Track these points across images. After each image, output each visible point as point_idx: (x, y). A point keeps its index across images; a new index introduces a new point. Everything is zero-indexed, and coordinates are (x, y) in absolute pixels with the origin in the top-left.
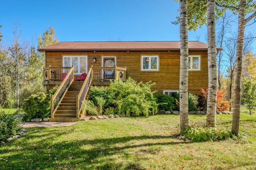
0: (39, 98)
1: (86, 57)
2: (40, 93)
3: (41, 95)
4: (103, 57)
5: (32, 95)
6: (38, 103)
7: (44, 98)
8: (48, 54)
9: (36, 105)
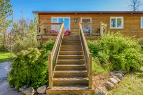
0: (30, 56)
1: (69, 18)
2: (32, 49)
3: (33, 51)
4: (82, 18)
5: (22, 51)
6: (29, 64)
7: (37, 56)
8: (41, 16)
9: (26, 67)
